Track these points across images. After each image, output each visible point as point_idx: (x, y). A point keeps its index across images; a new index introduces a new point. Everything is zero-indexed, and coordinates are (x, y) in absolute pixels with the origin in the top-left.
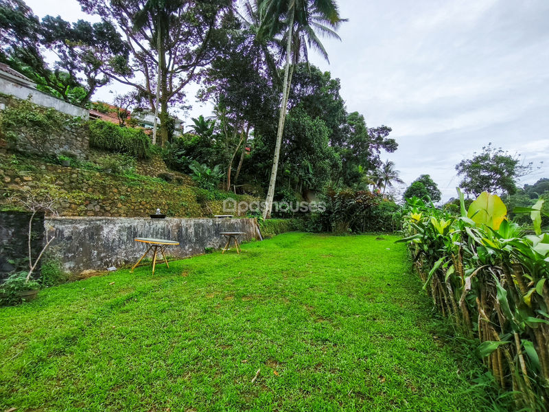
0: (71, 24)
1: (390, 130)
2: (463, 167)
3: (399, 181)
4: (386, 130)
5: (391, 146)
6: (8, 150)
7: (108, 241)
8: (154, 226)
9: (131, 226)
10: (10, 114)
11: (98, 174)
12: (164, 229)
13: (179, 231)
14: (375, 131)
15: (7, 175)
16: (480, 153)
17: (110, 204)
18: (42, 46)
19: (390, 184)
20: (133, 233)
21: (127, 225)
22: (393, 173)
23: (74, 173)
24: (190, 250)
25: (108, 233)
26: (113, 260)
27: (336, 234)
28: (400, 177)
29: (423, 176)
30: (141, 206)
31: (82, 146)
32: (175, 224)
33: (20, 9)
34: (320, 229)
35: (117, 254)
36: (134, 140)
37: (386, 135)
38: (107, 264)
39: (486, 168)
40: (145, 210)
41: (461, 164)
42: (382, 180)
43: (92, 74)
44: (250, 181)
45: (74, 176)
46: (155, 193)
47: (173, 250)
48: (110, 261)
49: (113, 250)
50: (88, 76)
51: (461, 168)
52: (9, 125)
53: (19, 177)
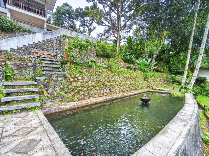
0: (83, 8)
6: (71, 62)
10: (71, 43)
11: (105, 70)
15: (71, 77)
17: (113, 87)
18: (75, 21)
23: (96, 71)
30: (125, 87)
31: (94, 55)
33: (69, 7)
36: (111, 50)
40: (126, 89)
43: (90, 27)
44: (159, 65)
45: (97, 73)
46: (128, 78)
50: (88, 28)
52: (71, 49)
53: (76, 78)
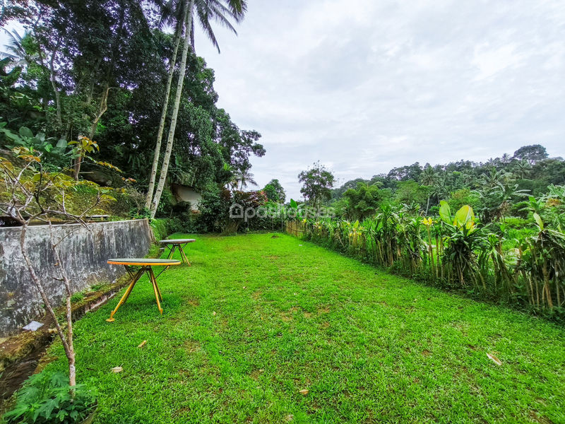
1: (259, 136)
2: (303, 177)
3: (253, 183)
4: (256, 135)
5: (259, 151)
7: (14, 273)
8: (74, 237)
9: (45, 240)
12: (85, 242)
13: (101, 243)
14: (247, 133)
16: (312, 167)
19: (246, 185)
20: (47, 254)
21: (39, 239)
22: (249, 175)
24: (115, 270)
25: (12, 257)
26: (29, 309)
27: (227, 235)
28: (255, 180)
29: (273, 181)
32: (97, 232)
34: (206, 230)
35: (31, 297)
37: (256, 140)
38: (20, 319)
39: (317, 179)
41: (302, 174)
42: (237, 180)
47: (99, 274)
48: (25, 311)
49: (23, 289)
51: (301, 177)
